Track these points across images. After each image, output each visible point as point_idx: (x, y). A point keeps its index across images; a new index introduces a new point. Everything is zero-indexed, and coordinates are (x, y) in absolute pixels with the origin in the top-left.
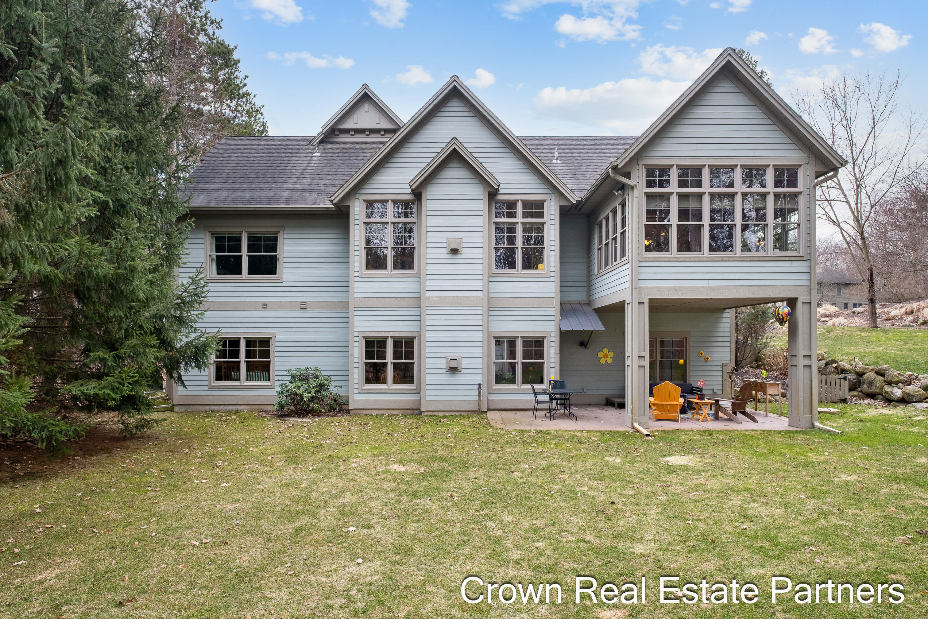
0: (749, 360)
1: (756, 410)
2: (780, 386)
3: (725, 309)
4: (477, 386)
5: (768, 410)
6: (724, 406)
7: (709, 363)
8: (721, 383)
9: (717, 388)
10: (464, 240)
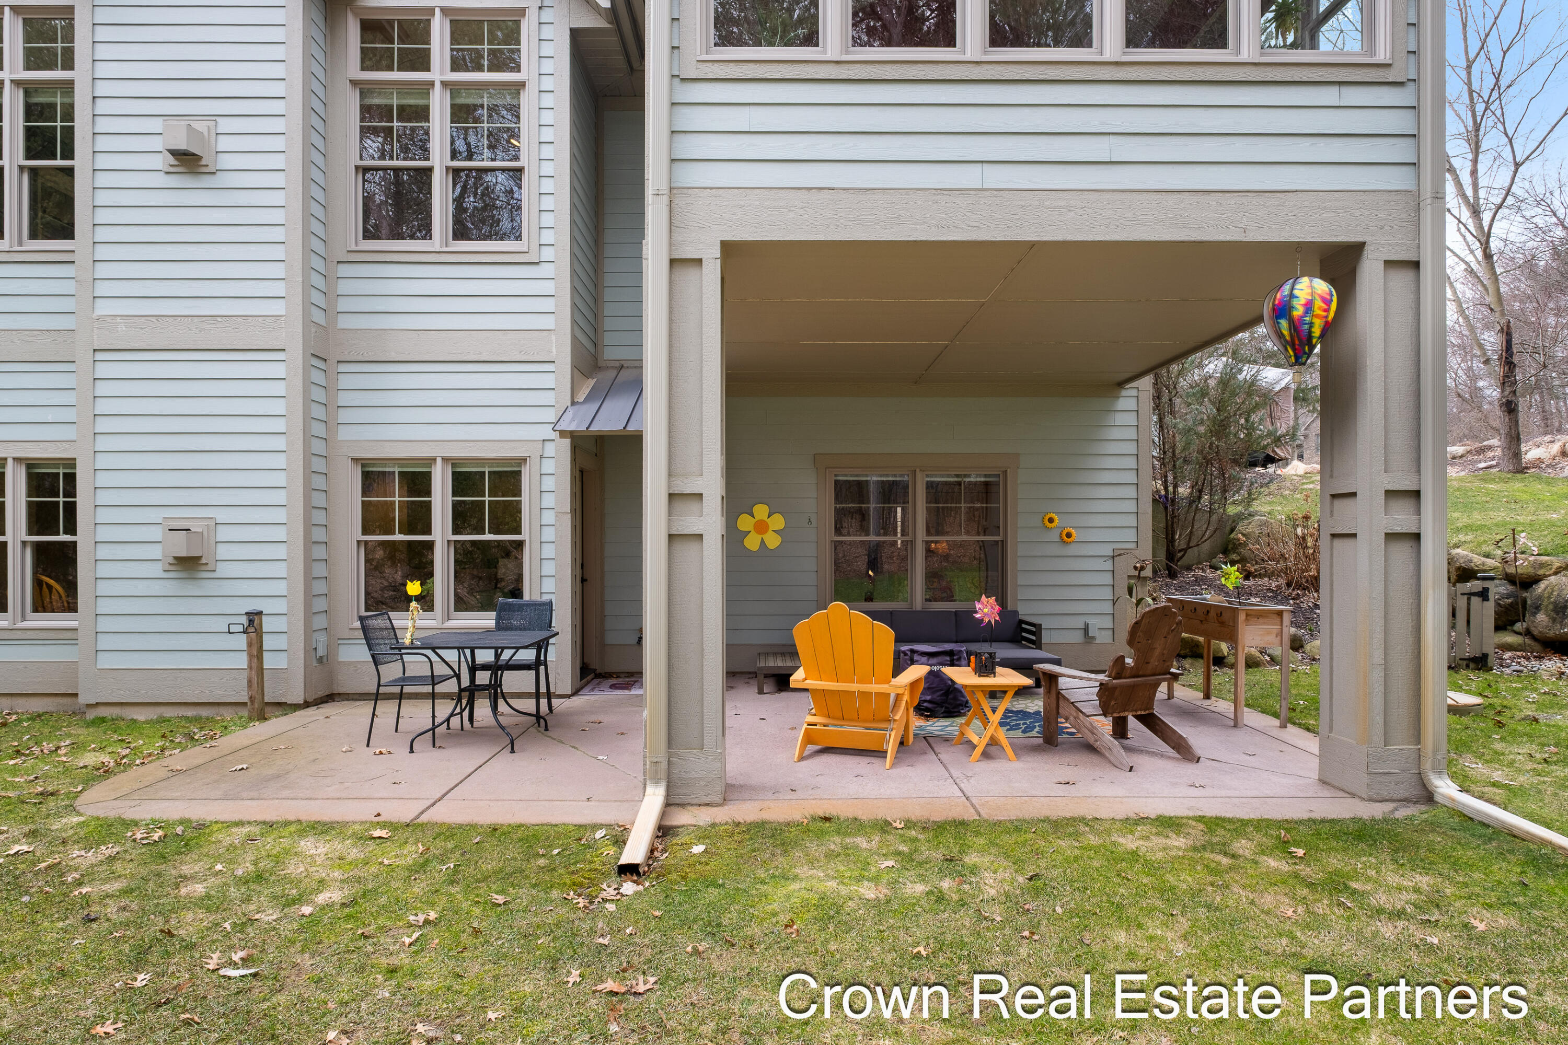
0: (1206, 547)
1: (1207, 696)
2: (1287, 618)
3: (1121, 384)
4: (244, 620)
5: (1242, 701)
6: (1073, 696)
7: (1073, 550)
8: (1107, 608)
9: (1096, 624)
10: (225, 125)
